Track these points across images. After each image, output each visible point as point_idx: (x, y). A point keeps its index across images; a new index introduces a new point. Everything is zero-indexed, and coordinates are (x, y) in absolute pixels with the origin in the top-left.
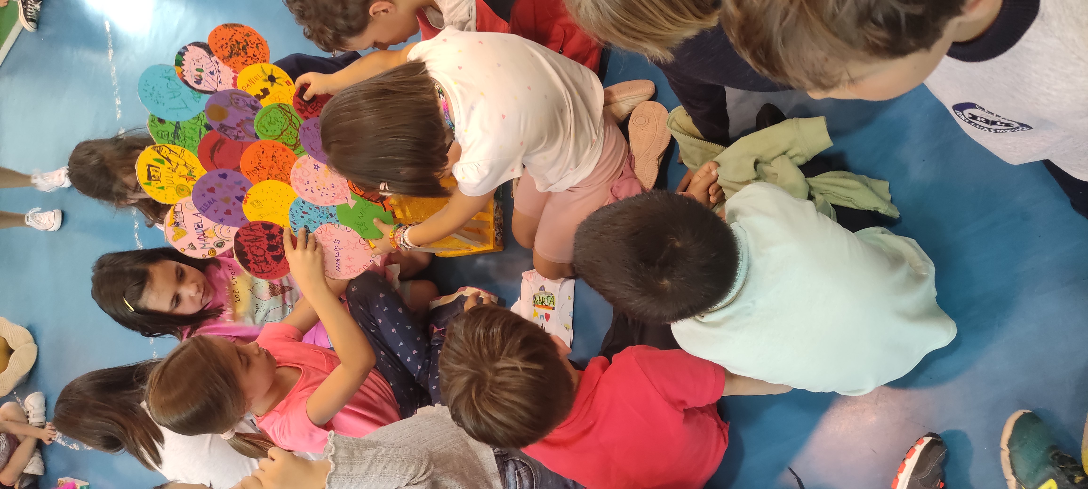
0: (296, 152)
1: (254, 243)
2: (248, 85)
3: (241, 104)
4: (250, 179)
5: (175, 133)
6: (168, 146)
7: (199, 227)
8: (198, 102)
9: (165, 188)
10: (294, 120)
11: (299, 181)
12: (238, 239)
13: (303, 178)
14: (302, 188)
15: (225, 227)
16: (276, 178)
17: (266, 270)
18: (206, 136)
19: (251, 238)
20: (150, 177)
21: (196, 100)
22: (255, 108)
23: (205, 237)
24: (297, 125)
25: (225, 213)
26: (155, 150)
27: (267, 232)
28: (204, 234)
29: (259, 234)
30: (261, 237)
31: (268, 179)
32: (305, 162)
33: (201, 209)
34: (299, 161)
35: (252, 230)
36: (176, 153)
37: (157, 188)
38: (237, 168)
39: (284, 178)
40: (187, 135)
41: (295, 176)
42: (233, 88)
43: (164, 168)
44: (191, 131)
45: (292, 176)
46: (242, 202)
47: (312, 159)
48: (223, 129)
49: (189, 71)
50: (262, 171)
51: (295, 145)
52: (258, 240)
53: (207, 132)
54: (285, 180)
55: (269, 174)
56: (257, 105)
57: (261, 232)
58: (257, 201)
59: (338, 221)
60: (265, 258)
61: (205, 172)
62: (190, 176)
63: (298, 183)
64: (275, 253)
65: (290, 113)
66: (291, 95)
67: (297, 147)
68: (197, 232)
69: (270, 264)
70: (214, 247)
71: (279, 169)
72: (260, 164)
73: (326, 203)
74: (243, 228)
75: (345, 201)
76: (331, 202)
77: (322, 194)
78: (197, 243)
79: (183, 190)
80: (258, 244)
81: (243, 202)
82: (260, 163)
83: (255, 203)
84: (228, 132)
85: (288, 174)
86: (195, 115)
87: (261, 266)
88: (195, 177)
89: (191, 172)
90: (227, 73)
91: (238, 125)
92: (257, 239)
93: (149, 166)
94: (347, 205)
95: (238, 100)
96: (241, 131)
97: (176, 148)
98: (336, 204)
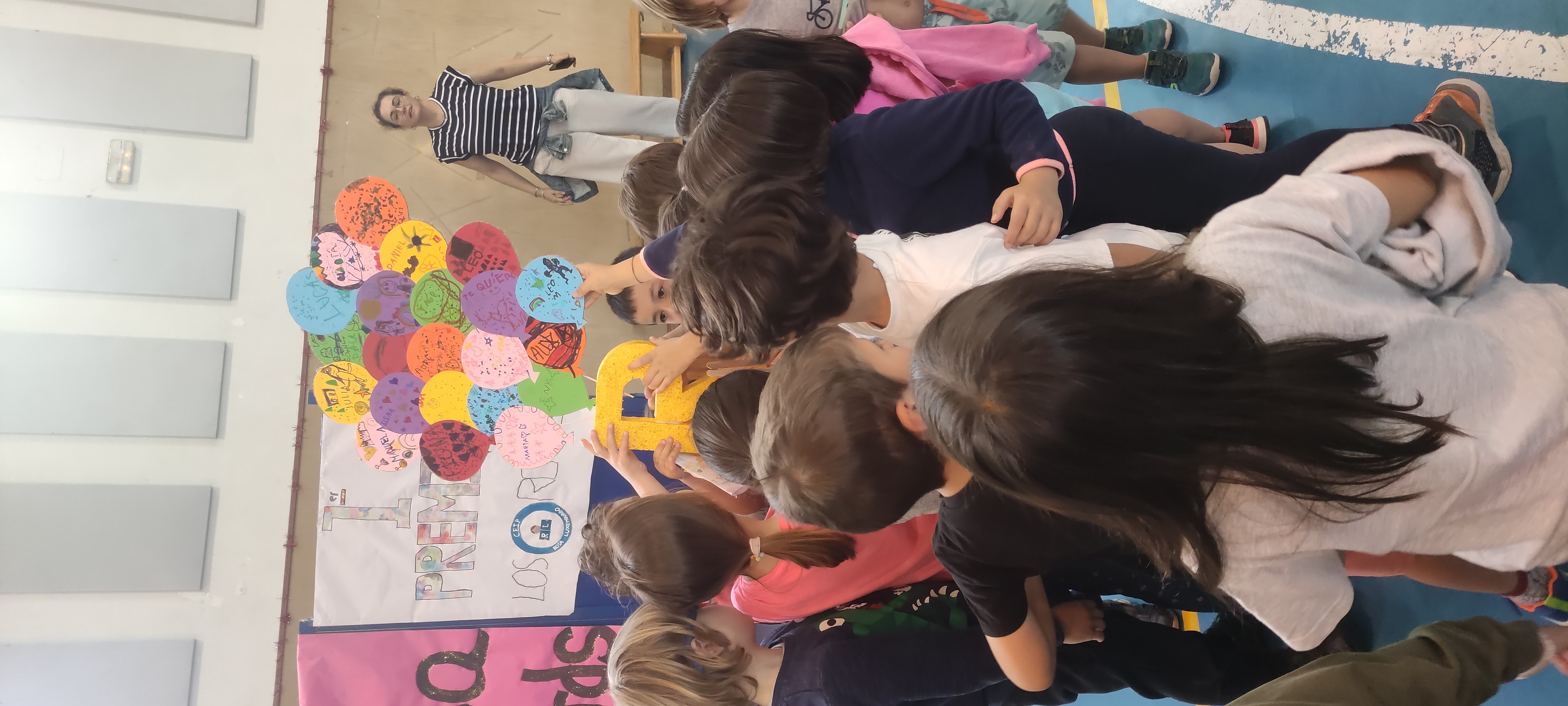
0: (463, 328)
1: (439, 446)
2: (393, 261)
3: (391, 288)
4: (421, 376)
5: (338, 347)
6: (335, 364)
7: (385, 441)
8: (349, 302)
9: (345, 410)
10: (453, 288)
11: (472, 364)
12: (423, 446)
13: (476, 359)
14: (477, 371)
15: (409, 436)
16: (447, 368)
17: (456, 471)
18: (367, 340)
19: (435, 441)
20: (329, 402)
21: (345, 301)
22: (407, 288)
23: (393, 450)
24: (458, 294)
25: (406, 422)
26: (324, 372)
27: (449, 432)
28: (392, 447)
29: (441, 436)
30: (445, 438)
31: (439, 372)
32: (475, 338)
33: (382, 423)
34: (468, 339)
35: (434, 433)
36: (344, 370)
37: (338, 412)
38: (405, 368)
39: (456, 365)
40: (349, 345)
41: (467, 360)
42: (379, 271)
43: (338, 388)
44: (352, 340)
45: (463, 361)
46: (418, 405)
47: (482, 332)
48: (380, 328)
49: (329, 268)
50: (431, 364)
51: (459, 320)
52: (442, 443)
53: (367, 335)
54: (457, 368)
55: (439, 365)
56: (407, 284)
57: (443, 433)
58: (432, 400)
59: (521, 402)
60: (453, 460)
61: (376, 382)
62: (364, 391)
63: (471, 368)
64: (461, 453)
65: (446, 280)
66: (443, 255)
67: (463, 322)
68: (385, 447)
69: (459, 465)
70: (404, 458)
71: (449, 356)
72: (427, 357)
73: (505, 384)
74: (426, 433)
75: (526, 376)
76: (511, 380)
77: (500, 373)
78: (388, 458)
79: (361, 407)
80: (443, 446)
81: (420, 405)
82: (427, 355)
83: (431, 403)
84: (387, 329)
85: (458, 359)
86: (349, 319)
87: (450, 468)
88: (368, 390)
89: (363, 385)
90: (366, 252)
91: (395, 316)
92: (441, 441)
93: (325, 390)
94: (528, 381)
95: (387, 284)
96: (400, 323)
97: (343, 364)
98: (516, 382)
